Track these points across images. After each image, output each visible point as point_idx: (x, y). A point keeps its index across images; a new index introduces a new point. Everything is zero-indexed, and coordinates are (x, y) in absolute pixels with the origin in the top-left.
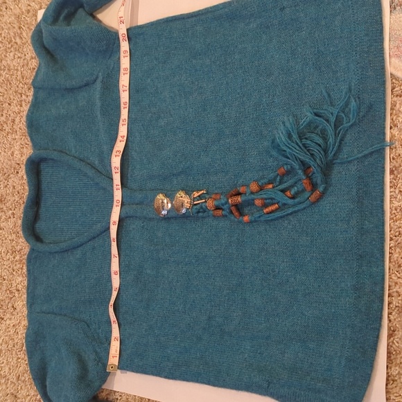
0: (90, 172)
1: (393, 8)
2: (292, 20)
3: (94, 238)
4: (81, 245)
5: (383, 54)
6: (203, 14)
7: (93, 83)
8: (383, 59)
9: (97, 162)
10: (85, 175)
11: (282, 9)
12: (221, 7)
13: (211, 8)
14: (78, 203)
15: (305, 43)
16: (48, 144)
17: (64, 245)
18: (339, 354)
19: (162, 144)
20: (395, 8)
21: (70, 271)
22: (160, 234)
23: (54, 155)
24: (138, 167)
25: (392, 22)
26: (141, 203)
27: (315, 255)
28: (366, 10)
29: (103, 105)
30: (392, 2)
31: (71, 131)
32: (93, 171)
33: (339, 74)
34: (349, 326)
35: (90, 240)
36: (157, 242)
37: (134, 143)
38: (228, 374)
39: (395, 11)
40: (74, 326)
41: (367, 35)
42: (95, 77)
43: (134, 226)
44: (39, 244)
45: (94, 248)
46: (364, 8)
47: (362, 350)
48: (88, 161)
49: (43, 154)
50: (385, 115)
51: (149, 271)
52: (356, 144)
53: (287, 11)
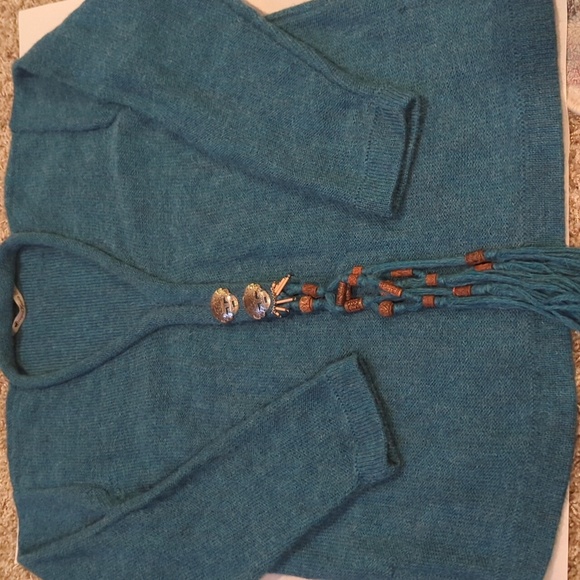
0: (104, 262)
1: (571, 13)
2: (417, 26)
3: (112, 358)
4: (91, 371)
5: (557, 74)
6: (280, 18)
7: (107, 127)
8: (558, 83)
9: (113, 246)
10: (95, 265)
11: (403, 10)
12: (308, 7)
13: (292, 9)
14: (84, 309)
15: (437, 61)
16: (34, 223)
17: (63, 373)
18: (503, 520)
19: (217, 214)
20: (574, 13)
21: (76, 412)
22: (217, 348)
23: (43, 239)
24: (180, 248)
25: (570, 32)
26: (186, 303)
27: (462, 373)
28: (531, 11)
29: (121, 158)
30: (570, 4)
31: (74, 202)
32: (109, 259)
33: (491, 106)
34: (521, 477)
35: (105, 362)
36: (213, 359)
37: (172, 212)
38: (328, 558)
39: (574, 17)
40: (84, 495)
41: (533, 47)
42: (110, 118)
43: (177, 338)
44: (24, 378)
45: (112, 375)
46: (529, 8)
47: (538, 514)
48: (100, 246)
49: (25, 237)
50: (563, 165)
51: (199, 405)
52: (521, 208)
53: (411, 12)
